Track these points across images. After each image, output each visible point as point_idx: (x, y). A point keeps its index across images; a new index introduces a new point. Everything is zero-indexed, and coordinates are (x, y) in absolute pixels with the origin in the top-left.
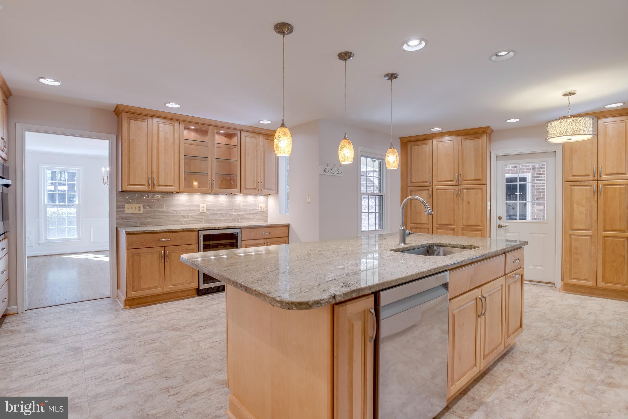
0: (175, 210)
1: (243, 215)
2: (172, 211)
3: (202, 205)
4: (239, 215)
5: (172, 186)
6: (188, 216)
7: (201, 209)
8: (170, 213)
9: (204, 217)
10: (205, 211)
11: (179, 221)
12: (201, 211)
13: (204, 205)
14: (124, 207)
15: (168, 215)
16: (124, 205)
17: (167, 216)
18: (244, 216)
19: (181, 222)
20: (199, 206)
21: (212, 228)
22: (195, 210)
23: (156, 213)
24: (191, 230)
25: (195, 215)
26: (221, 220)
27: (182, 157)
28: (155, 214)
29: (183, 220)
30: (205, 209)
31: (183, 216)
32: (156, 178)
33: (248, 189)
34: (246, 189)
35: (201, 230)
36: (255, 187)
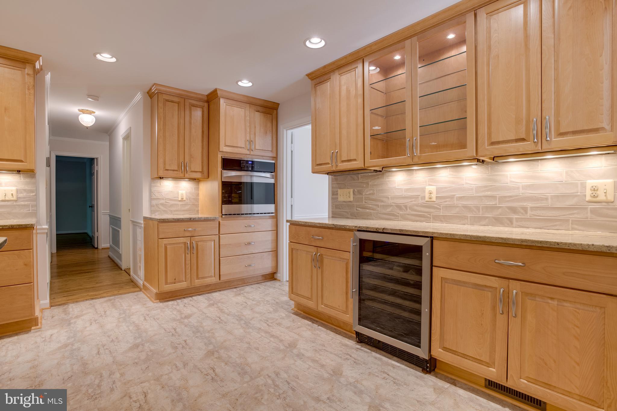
0: (388, 198)
1: (525, 209)
2: (384, 199)
3: (429, 188)
4: (513, 210)
5: (355, 160)
6: (406, 207)
7: (427, 196)
8: (382, 201)
9: (432, 210)
10: (434, 199)
12: (427, 199)
13: (433, 188)
14: (337, 194)
15: (380, 204)
16: (337, 191)
17: (378, 206)
18: (529, 212)
19: (397, 216)
20: (423, 190)
21: (373, 228)
22: (417, 197)
23: (366, 202)
24: (343, 228)
25: (417, 206)
26: (467, 219)
27: (367, 112)
28: (365, 202)
29: (398, 214)
30: (434, 196)
31: (399, 207)
32: (339, 152)
33: (498, 143)
34: (493, 143)
35: (358, 231)
36: (523, 136)
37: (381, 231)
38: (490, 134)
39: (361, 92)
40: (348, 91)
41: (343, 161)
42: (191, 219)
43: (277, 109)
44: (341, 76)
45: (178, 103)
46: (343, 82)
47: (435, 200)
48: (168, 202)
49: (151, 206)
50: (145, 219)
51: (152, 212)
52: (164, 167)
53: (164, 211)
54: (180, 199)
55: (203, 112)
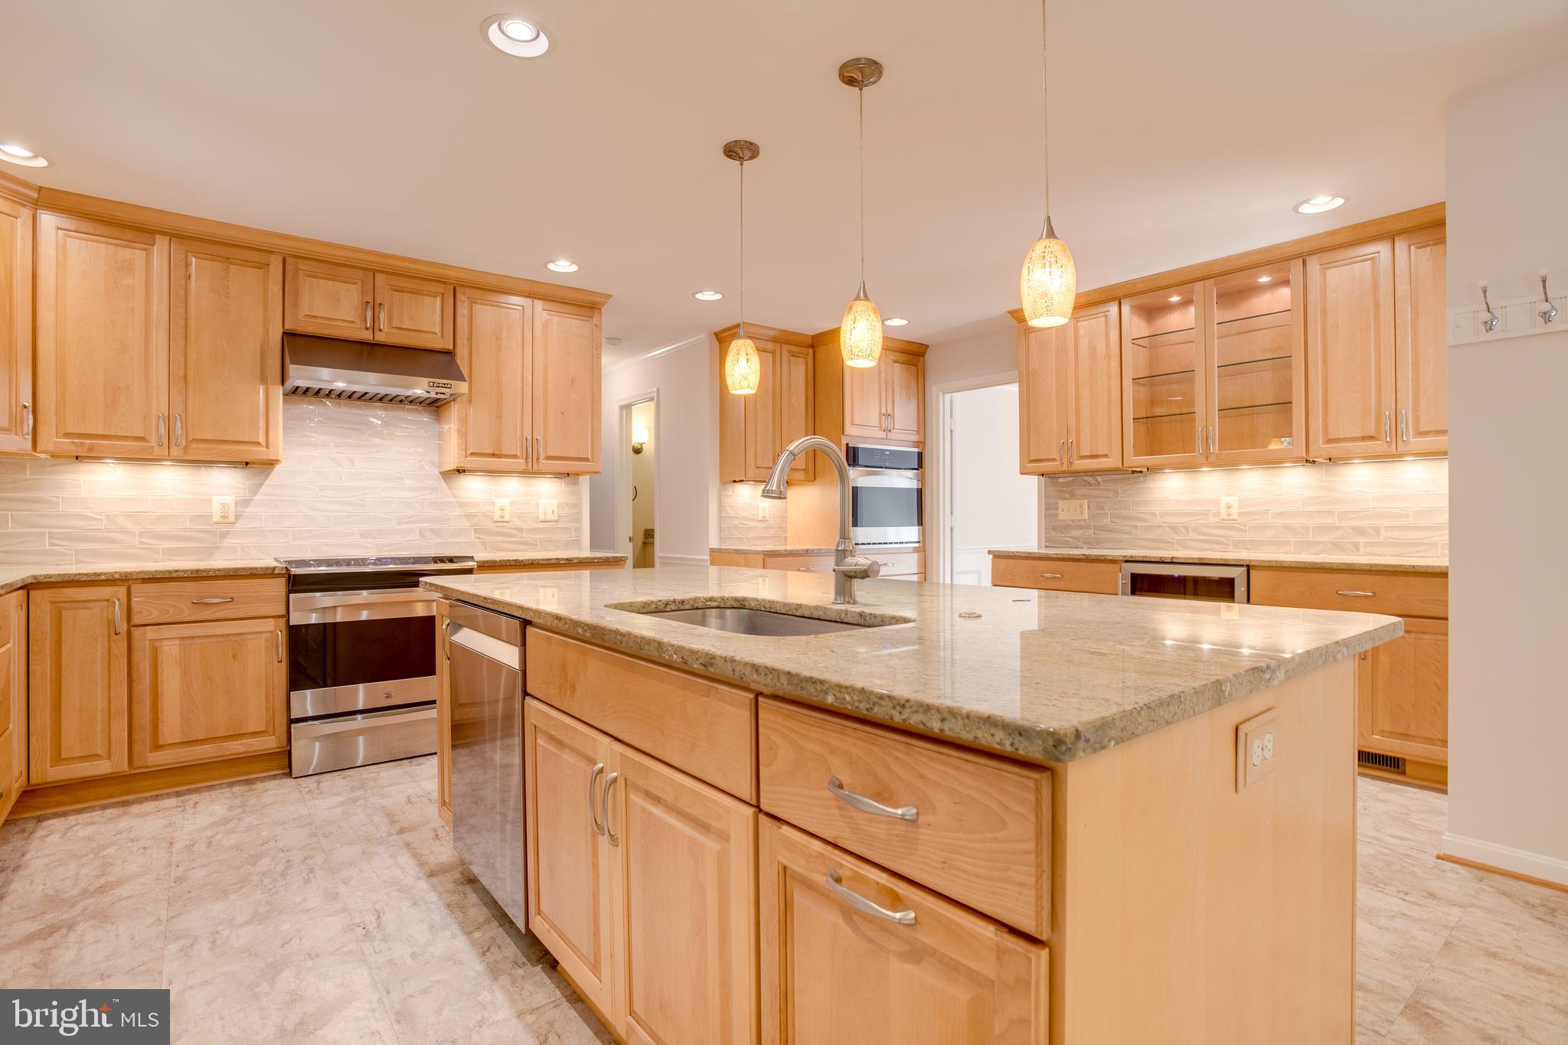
0: (1153, 514)
1: (1377, 530)
2: (1148, 516)
3: (1226, 500)
4: (1360, 531)
5: (1106, 456)
6: (1187, 529)
7: (1223, 511)
8: (1144, 520)
9: (1232, 533)
10: (1235, 516)
11: (1163, 541)
12: (1223, 516)
13: (1233, 500)
14: (1057, 508)
15: (1139, 524)
16: (1056, 504)
17: (1136, 527)
18: (1383, 534)
19: (1169, 542)
20: (1217, 502)
22: (1206, 514)
23: (1114, 520)
25: (1206, 527)
26: (1290, 545)
27: (1128, 382)
28: (1112, 522)
30: (1235, 512)
31: (1174, 529)
32: (1074, 442)
33: (1339, 440)
34: (1330, 441)
35: (1126, 561)
36: (1372, 433)
37: (1169, 560)
38: (1326, 428)
39: (1115, 350)
40: (1093, 349)
41: (1082, 457)
42: (807, 550)
43: (923, 355)
44: (1078, 321)
45: (773, 352)
46: (1082, 332)
47: (1237, 518)
48: (744, 522)
49: (721, 530)
50: (712, 551)
51: (721, 539)
52: (756, 464)
53: (738, 538)
54: (760, 518)
55: (807, 364)
